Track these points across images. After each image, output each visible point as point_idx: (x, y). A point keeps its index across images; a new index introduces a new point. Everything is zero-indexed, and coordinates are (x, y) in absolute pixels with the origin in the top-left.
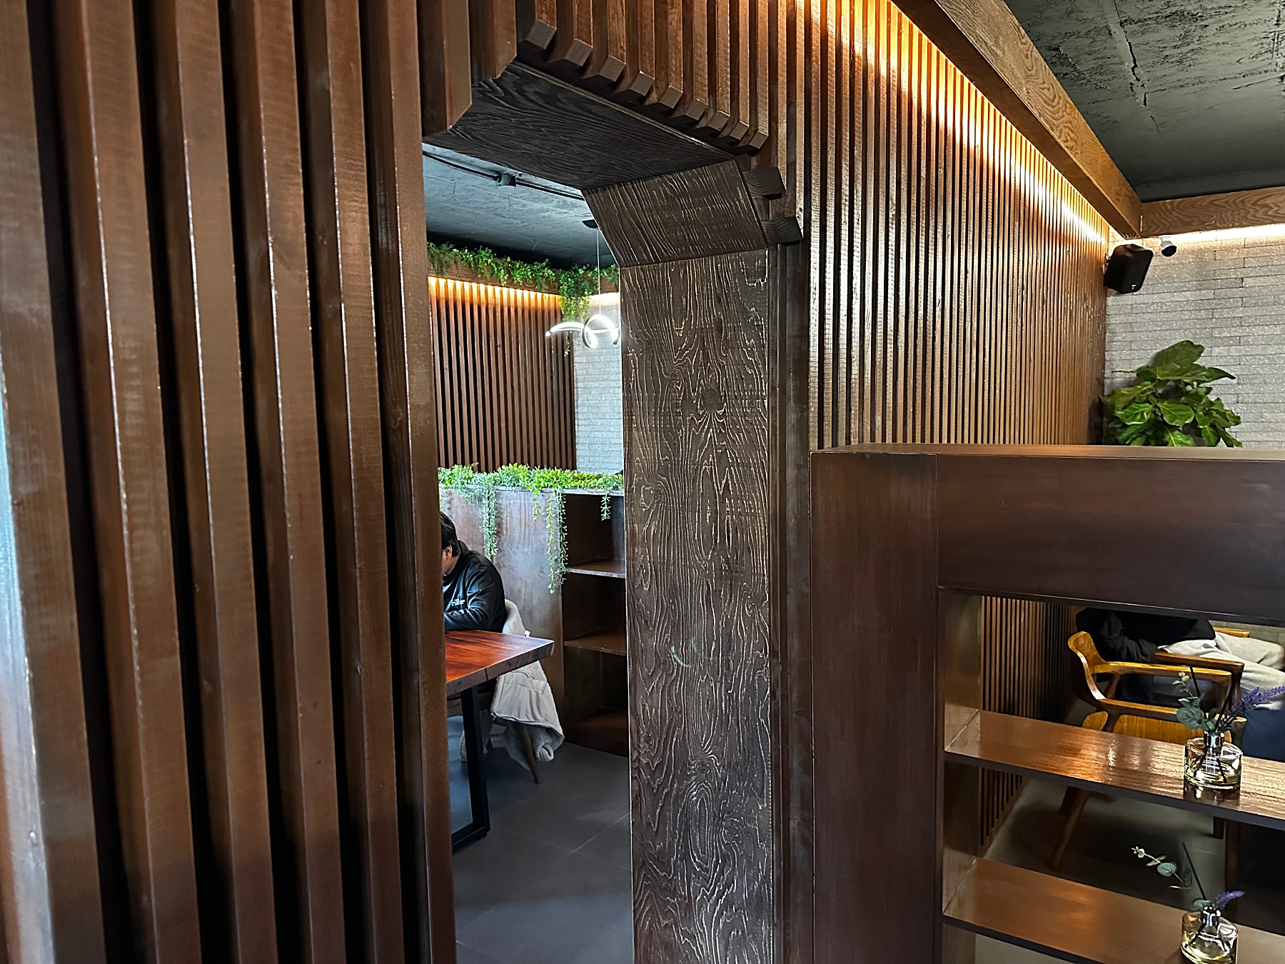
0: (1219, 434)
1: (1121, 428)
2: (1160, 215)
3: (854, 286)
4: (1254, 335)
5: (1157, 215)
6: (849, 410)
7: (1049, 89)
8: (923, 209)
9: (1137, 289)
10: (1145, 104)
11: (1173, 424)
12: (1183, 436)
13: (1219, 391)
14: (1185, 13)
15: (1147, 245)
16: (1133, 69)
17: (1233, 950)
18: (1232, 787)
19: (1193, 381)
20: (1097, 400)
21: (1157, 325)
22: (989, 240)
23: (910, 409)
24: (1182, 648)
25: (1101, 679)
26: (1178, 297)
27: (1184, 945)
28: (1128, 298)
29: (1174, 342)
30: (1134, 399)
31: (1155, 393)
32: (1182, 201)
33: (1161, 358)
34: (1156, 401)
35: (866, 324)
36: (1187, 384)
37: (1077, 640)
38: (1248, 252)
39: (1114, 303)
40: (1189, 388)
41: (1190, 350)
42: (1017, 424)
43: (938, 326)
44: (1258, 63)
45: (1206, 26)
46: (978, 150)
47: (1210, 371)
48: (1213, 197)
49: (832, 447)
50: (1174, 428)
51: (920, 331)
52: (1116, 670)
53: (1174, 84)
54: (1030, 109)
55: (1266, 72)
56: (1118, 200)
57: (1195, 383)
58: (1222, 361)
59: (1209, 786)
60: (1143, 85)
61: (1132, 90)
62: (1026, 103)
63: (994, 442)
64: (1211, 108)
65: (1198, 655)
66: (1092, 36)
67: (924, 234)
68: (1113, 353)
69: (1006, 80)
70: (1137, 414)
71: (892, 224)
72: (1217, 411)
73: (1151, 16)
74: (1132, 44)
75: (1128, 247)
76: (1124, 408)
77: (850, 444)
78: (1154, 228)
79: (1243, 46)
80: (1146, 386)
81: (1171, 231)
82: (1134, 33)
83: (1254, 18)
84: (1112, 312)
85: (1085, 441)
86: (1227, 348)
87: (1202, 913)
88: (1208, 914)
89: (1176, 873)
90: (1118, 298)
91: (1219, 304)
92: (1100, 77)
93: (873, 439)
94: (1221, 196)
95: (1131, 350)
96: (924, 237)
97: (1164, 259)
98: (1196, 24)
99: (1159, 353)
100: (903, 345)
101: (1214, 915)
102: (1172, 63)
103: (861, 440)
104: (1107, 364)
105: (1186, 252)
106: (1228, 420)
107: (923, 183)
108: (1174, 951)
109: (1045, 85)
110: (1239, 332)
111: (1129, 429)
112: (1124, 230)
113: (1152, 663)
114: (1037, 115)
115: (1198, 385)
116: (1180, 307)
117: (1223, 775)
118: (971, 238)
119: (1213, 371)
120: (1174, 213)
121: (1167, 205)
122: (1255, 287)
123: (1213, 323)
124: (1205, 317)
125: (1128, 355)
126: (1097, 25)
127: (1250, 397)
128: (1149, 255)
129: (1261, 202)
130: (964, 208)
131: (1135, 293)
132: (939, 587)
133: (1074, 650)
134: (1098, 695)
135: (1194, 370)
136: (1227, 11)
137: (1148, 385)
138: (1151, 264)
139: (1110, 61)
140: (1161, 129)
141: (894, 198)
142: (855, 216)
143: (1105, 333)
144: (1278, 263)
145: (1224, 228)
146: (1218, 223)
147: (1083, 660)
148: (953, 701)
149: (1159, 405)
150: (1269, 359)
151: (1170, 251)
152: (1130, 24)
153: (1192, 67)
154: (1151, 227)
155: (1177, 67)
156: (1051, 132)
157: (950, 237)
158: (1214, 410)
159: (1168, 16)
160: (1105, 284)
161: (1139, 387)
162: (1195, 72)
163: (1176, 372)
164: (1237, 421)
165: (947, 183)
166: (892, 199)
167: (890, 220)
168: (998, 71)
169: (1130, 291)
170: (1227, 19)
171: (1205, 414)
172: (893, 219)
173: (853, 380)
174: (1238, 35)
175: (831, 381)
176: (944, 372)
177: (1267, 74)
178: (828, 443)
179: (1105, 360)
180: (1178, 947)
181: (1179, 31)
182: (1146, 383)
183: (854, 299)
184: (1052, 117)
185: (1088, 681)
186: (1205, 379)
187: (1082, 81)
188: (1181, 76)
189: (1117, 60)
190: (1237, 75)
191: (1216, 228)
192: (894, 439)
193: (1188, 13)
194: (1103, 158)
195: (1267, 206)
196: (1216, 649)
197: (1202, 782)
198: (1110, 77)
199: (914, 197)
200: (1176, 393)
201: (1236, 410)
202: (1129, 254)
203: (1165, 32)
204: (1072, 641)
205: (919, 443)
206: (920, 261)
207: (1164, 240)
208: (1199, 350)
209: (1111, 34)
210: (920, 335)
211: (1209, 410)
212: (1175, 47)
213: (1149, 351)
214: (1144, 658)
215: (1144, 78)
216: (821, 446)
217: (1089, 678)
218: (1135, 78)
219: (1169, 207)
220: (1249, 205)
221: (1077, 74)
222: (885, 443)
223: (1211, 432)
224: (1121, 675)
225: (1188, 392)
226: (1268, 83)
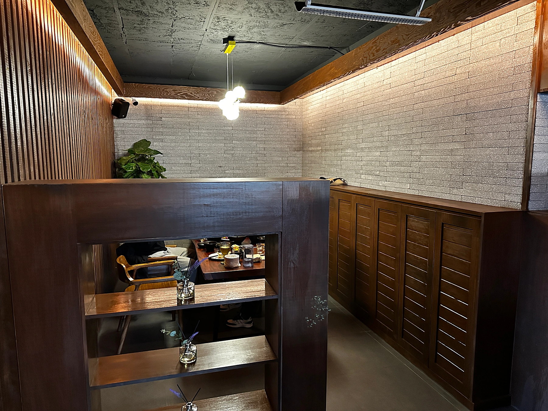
0: (159, 175)
1: (124, 173)
2: (131, 89)
3: (15, 101)
4: (167, 139)
5: (130, 89)
6: (18, 163)
7: (92, 28)
8: (42, 69)
9: (125, 117)
10: (126, 43)
11: (144, 171)
12: (147, 175)
13: (157, 159)
14: (143, 12)
15: (127, 100)
16: (122, 28)
17: (196, 354)
18: (192, 297)
19: (149, 155)
20: (113, 162)
21: (133, 132)
22: (70, 88)
23: (45, 164)
24: (156, 255)
25: (131, 273)
26: (140, 122)
27: (181, 358)
28: (121, 121)
29: (140, 140)
30: (129, 161)
31: (136, 159)
32: (139, 85)
33: (136, 145)
34: (136, 162)
35: (22, 121)
36: (147, 156)
37: (120, 259)
38: (162, 108)
39: (116, 122)
40: (147, 157)
41: (145, 143)
42: (87, 171)
43: (53, 125)
44: (165, 39)
45: (149, 20)
46: (62, 46)
47: (154, 151)
48: (149, 85)
49: (12, 182)
50: (144, 173)
51: (46, 127)
52: (135, 268)
53: (137, 38)
54: (86, 34)
55: (167, 42)
56: (117, 80)
57: (149, 156)
58: (157, 148)
59: (185, 299)
60: (125, 36)
61: (122, 37)
62: (85, 31)
63: (79, 178)
64: (149, 51)
65: (162, 256)
66: (107, 10)
67: (43, 81)
68: (118, 142)
69: (77, 19)
70: (130, 167)
71: (29, 74)
72: (158, 166)
73: (130, 9)
74: (123, 18)
75: (120, 99)
76: (125, 165)
77: (20, 180)
78: (129, 93)
79: (161, 31)
80: (132, 156)
81: (135, 95)
82: (123, 14)
83: (165, 22)
84: (115, 126)
85: (111, 177)
86: (158, 143)
87: (186, 345)
88: (187, 344)
89: (176, 334)
90: (118, 120)
91: (154, 126)
92: (109, 28)
93: (30, 178)
94: (152, 85)
95: (124, 141)
96: (43, 83)
97: (134, 106)
98: (146, 18)
99: (135, 143)
100: (39, 133)
101: (189, 344)
102: (137, 30)
103: (25, 179)
104: (115, 147)
105: (141, 104)
106: (162, 170)
107: (41, 57)
108: (178, 362)
109: (91, 25)
110: (162, 137)
111: (127, 173)
112: (119, 93)
113: (147, 263)
114: (89, 38)
115: (150, 156)
116: (141, 126)
117: (189, 293)
118: (63, 86)
119: (155, 151)
120: (136, 89)
121: (133, 85)
122: (165, 121)
123: (153, 133)
124: (150, 130)
125: (123, 143)
126: (109, 6)
127: (167, 161)
128: (128, 104)
129: (165, 90)
130: (59, 72)
131: (124, 119)
132: (78, 244)
133: (120, 263)
134: (131, 279)
135: (149, 151)
136: (156, 16)
137: (133, 156)
138: (129, 108)
139: (114, 22)
140: (131, 55)
141: (29, 61)
142: (12, 66)
143: (114, 134)
144: (172, 113)
145: (154, 98)
146: (151, 95)
147: (124, 266)
148: (86, 294)
149: (138, 163)
150: (172, 148)
151: (136, 103)
152: (122, 10)
153: (144, 34)
154: (128, 93)
155: (138, 32)
156: (94, 46)
157: (54, 84)
158: (157, 166)
159: (137, 12)
160: (112, 114)
161: (130, 156)
162: (144, 36)
163: (143, 151)
164: (165, 170)
165: (51, 59)
166: (28, 61)
167: (28, 72)
168: (74, 14)
169: (122, 118)
170: (156, 19)
171: (154, 167)
172: (29, 71)
173: (19, 149)
174: (160, 26)
175: (8, 148)
176: (58, 147)
177: (168, 43)
178: (10, 180)
179: (115, 145)
180: (179, 361)
181: (140, 19)
182: (132, 155)
183: (15, 108)
184: (94, 40)
185: (126, 274)
186: (153, 154)
187: (102, 27)
188: (140, 36)
189: (116, 23)
190: (158, 41)
191: (151, 97)
192: (40, 178)
193: (143, 13)
194: (111, 62)
195: (167, 92)
196: (168, 253)
197: (184, 298)
198: (113, 29)
199: (38, 62)
200: (142, 159)
201: (164, 166)
202: (120, 103)
203: (134, 17)
204: (118, 260)
205: (50, 179)
206: (43, 93)
207: (133, 99)
208: (149, 143)
209: (115, 12)
210: (46, 129)
211: (155, 166)
212: (138, 24)
213: (131, 142)
214: (144, 261)
215: (126, 33)
216: (6, 182)
217: (127, 273)
218: (123, 32)
219: (134, 86)
220: (161, 90)
221: (100, 24)
222: (35, 180)
223: (157, 174)
224: (137, 270)
225: (147, 159)
226: (168, 47)
